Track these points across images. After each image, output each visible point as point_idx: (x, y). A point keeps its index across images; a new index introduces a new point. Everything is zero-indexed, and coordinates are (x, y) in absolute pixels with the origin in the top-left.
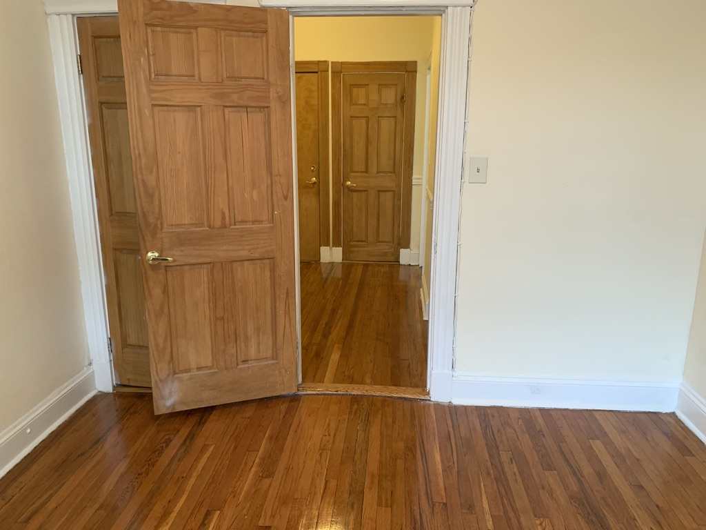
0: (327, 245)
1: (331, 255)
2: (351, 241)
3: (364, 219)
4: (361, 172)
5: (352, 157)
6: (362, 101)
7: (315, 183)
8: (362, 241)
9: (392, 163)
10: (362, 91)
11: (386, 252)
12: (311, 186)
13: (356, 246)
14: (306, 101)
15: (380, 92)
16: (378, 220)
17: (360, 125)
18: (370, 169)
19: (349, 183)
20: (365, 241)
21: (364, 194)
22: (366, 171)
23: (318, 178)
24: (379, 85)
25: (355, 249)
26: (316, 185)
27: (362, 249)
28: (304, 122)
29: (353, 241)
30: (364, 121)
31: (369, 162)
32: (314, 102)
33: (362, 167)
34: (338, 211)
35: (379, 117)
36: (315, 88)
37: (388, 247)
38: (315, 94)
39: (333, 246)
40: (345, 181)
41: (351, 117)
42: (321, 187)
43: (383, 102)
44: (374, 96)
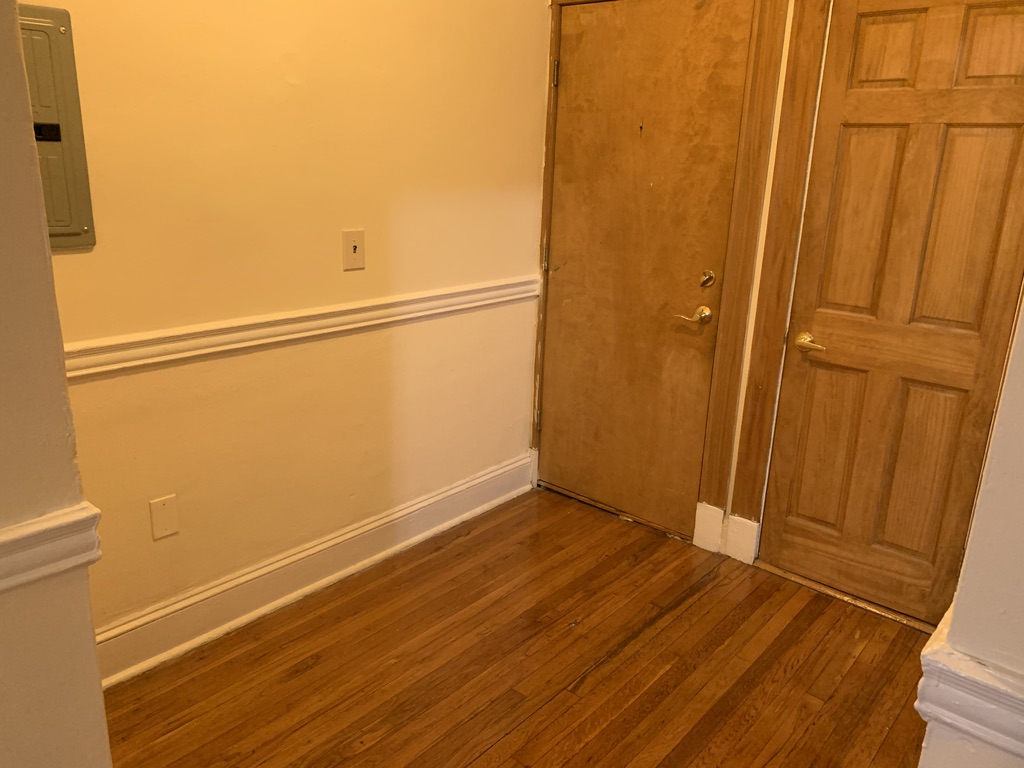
0: (719, 502)
1: (724, 534)
2: (789, 512)
3: (841, 458)
4: (855, 309)
5: (828, 259)
6: (894, 69)
7: (704, 321)
8: (826, 524)
9: (974, 292)
10: (900, 34)
11: (901, 583)
12: (695, 328)
13: (805, 533)
14: (711, 78)
15: (966, 32)
16: (890, 472)
17: (872, 154)
18: (884, 305)
19: (805, 339)
20: (832, 525)
21: (852, 380)
22: (873, 309)
23: (716, 306)
24: (970, 7)
25: (799, 540)
26: (707, 327)
27: (822, 546)
28: (696, 140)
29: (798, 515)
30: (888, 140)
31: (889, 279)
32: (735, 78)
33: (859, 293)
34: (762, 419)
35: (949, 125)
36: (740, 34)
37: (909, 570)
38: (738, 56)
39: (733, 512)
40: (795, 330)
41: (846, 125)
42: (720, 336)
43: (978, 68)
44: (943, 51)
